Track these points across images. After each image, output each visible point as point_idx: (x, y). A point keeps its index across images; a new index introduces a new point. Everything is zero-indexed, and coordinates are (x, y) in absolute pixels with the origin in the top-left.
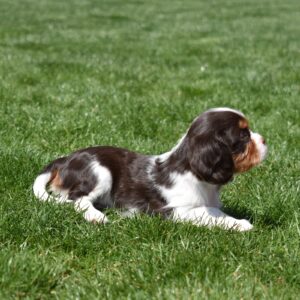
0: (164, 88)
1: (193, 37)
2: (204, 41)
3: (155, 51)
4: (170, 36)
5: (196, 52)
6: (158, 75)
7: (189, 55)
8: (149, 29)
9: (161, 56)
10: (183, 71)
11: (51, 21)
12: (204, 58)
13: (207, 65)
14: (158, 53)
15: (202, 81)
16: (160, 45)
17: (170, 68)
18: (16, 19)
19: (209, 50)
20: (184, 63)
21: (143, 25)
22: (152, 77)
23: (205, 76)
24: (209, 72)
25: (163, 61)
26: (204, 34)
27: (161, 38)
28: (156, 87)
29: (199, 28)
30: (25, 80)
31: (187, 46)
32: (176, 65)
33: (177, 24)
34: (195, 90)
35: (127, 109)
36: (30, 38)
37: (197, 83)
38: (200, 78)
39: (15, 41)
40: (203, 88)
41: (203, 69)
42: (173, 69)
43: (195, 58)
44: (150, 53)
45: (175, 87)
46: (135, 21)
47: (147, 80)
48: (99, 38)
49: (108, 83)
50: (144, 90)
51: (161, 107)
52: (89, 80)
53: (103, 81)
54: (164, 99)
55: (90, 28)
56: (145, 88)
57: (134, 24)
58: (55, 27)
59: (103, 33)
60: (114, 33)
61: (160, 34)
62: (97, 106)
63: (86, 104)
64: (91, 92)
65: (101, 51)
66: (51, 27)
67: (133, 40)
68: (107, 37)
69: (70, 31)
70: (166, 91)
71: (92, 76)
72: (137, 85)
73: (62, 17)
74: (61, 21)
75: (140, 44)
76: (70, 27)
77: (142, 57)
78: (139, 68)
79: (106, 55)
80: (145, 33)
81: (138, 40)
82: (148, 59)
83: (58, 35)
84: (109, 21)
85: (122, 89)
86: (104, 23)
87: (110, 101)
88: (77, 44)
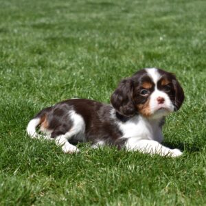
0: (132, 53)
1: (157, 16)
2: (164, 18)
3: (129, 27)
4: (141, 16)
5: (158, 27)
6: (129, 44)
7: (153, 29)
8: (127, 11)
9: (133, 30)
10: (147, 40)
11: (59, 8)
12: (163, 30)
13: (165, 36)
14: (131, 28)
15: (160, 48)
16: (133, 22)
17: (138, 38)
18: (35, 7)
19: (167, 25)
20: (149, 35)
21: (123, 9)
22: (125, 46)
23: (162, 44)
24: (165, 40)
25: (134, 34)
26: (165, 14)
27: (135, 18)
28: (126, 53)
29: (162, 9)
30: (35, 51)
31: (152, 23)
32: (143, 37)
33: (147, 7)
34: (154, 54)
35: (105, 69)
36: (43, 20)
37: (156, 49)
38: (159, 45)
39: (32, 23)
40: (160, 53)
41: (161, 39)
42: (140, 39)
43: (156, 31)
44: (126, 28)
45: (140, 52)
46: (117, 5)
47: (120, 48)
48: (92, 19)
49: (93, 51)
50: (118, 55)
51: (129, 67)
52: (80, 49)
53: (89, 49)
54: (132, 61)
55: (86, 11)
56: (119, 53)
57: (117, 8)
58: (61, 12)
59: (94, 15)
60: (102, 15)
61: (134, 15)
62: (83, 68)
63: (76, 67)
64: (80, 58)
65: (92, 28)
66: (58, 12)
67: (115, 20)
68: (97, 18)
69: (72, 14)
70: (134, 55)
71: (83, 46)
72: (113, 51)
73: (67, 4)
74: (66, 7)
75: (119, 22)
76: (71, 12)
77: (119, 31)
78: (116, 40)
79: (94, 31)
80: (124, 14)
81: (119, 19)
82: (123, 33)
83: (63, 17)
84: (100, 7)
85: (103, 55)
86: (96, 8)
87: (93, 64)
88: (75, 23)
